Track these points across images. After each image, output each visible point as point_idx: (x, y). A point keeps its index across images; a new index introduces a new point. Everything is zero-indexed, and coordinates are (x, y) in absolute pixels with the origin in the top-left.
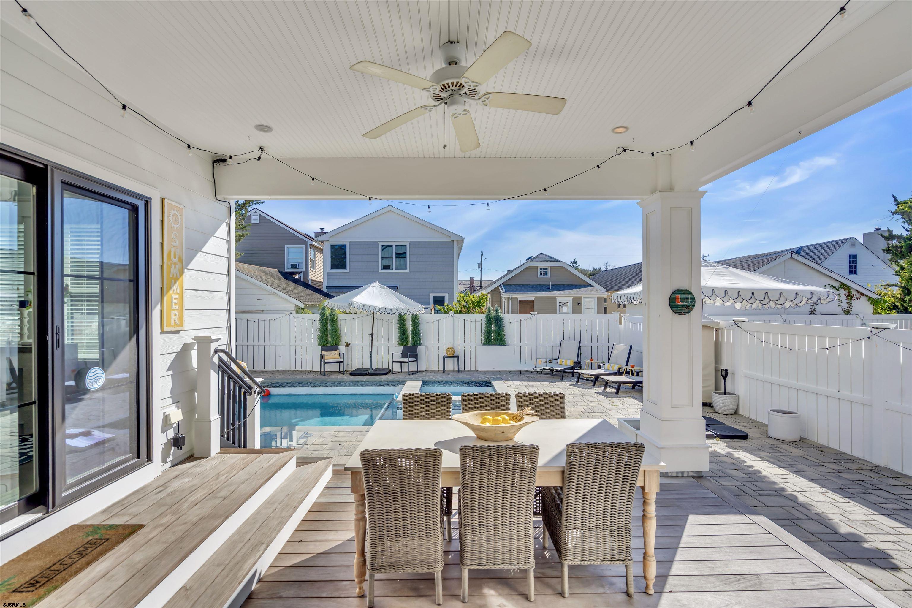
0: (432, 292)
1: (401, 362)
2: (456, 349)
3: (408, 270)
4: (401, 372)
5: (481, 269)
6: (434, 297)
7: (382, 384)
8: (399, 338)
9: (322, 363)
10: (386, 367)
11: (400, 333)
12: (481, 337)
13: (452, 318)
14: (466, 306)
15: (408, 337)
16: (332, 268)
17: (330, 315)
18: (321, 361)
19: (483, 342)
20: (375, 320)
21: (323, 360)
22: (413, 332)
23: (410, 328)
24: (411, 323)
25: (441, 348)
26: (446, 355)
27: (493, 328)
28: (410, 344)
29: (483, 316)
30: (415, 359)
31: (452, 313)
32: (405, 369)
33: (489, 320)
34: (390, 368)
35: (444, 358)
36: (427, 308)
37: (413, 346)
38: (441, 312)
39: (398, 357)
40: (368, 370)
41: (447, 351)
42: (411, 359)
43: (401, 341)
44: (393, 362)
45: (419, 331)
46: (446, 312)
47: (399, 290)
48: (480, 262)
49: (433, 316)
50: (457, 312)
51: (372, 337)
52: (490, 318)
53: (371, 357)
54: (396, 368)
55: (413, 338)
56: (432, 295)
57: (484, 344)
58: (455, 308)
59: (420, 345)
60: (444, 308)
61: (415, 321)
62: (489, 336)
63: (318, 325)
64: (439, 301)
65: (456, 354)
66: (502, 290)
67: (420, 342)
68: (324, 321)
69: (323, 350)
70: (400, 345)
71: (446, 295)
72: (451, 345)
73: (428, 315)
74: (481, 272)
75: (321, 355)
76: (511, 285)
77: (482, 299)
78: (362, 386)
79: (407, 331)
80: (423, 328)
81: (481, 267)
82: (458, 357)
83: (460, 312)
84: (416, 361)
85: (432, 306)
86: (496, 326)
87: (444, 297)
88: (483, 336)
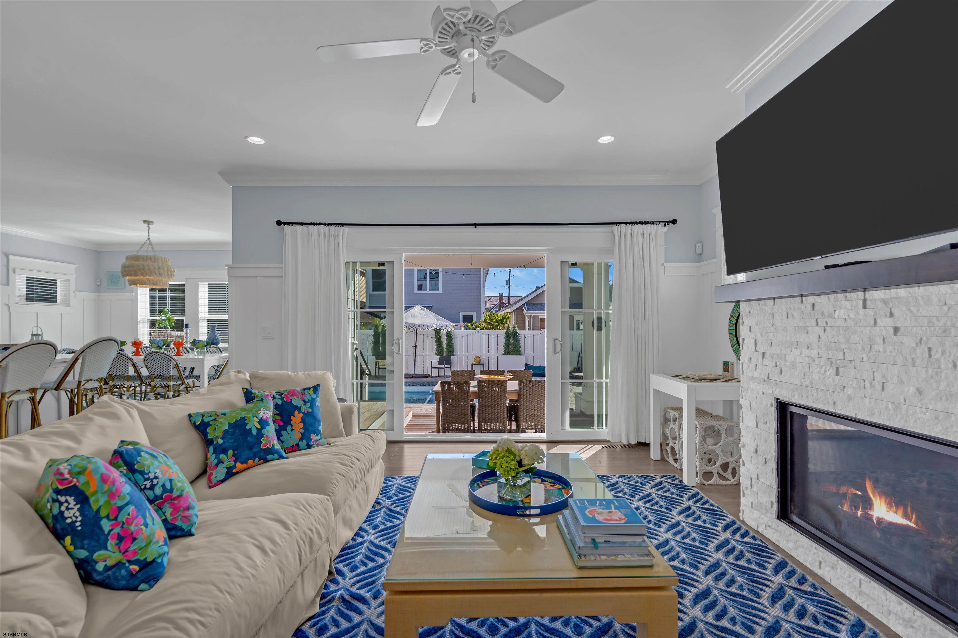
0: (462, 311)
1: (438, 368)
2: (482, 358)
3: (440, 292)
4: (438, 376)
5: (509, 286)
6: (464, 316)
7: (425, 384)
8: (437, 350)
9: (377, 369)
10: (426, 373)
11: (437, 345)
12: (502, 349)
13: (478, 334)
14: (491, 324)
15: (443, 348)
16: (374, 290)
17: (382, 331)
18: (376, 368)
19: (503, 353)
20: (418, 335)
21: (377, 367)
22: (447, 345)
23: (445, 342)
24: (446, 337)
25: (470, 358)
26: (474, 363)
27: (511, 341)
28: (445, 354)
29: (503, 332)
30: (449, 366)
31: (478, 329)
32: (442, 374)
33: (508, 335)
34: (430, 373)
35: (472, 365)
36: (458, 325)
37: (448, 355)
38: (470, 329)
39: (435, 364)
40: (412, 375)
41: (475, 359)
42: (446, 366)
43: (438, 352)
44: (432, 368)
45: (452, 344)
46: (474, 329)
47: (432, 309)
48: (508, 279)
49: (463, 332)
50: (483, 329)
51: (416, 348)
52: (509, 333)
53: (415, 364)
54: (435, 373)
55: (448, 350)
56: (462, 314)
57: (504, 355)
58: (482, 326)
59: (453, 355)
60: (472, 325)
61: (449, 335)
62: (508, 348)
63: (371, 339)
64: (468, 319)
65: (482, 362)
66: (525, 309)
67: (453, 353)
68: (376, 336)
69: (376, 359)
70: (437, 355)
71: (474, 314)
72: (478, 355)
73: (458, 332)
74: (509, 289)
75: (376, 363)
76: (534, 304)
77: (505, 318)
78: (409, 386)
79: (442, 344)
80: (455, 342)
81: (509, 284)
82: (483, 365)
83: (486, 329)
84: (450, 367)
85: (462, 323)
86: (513, 340)
87: (472, 315)
88: (503, 348)
